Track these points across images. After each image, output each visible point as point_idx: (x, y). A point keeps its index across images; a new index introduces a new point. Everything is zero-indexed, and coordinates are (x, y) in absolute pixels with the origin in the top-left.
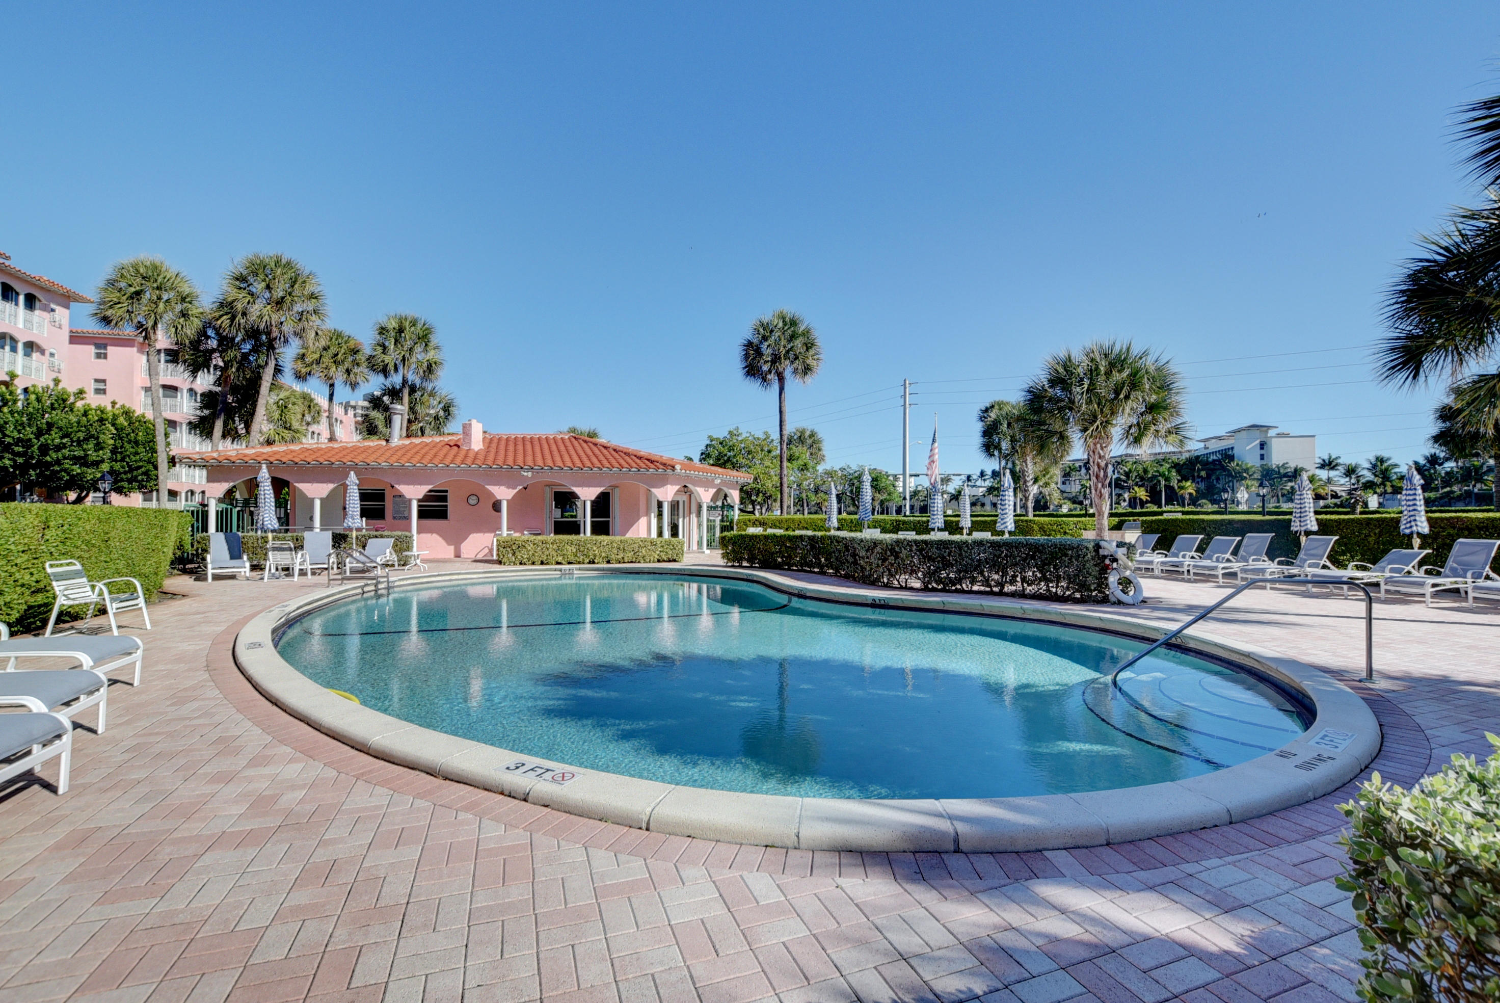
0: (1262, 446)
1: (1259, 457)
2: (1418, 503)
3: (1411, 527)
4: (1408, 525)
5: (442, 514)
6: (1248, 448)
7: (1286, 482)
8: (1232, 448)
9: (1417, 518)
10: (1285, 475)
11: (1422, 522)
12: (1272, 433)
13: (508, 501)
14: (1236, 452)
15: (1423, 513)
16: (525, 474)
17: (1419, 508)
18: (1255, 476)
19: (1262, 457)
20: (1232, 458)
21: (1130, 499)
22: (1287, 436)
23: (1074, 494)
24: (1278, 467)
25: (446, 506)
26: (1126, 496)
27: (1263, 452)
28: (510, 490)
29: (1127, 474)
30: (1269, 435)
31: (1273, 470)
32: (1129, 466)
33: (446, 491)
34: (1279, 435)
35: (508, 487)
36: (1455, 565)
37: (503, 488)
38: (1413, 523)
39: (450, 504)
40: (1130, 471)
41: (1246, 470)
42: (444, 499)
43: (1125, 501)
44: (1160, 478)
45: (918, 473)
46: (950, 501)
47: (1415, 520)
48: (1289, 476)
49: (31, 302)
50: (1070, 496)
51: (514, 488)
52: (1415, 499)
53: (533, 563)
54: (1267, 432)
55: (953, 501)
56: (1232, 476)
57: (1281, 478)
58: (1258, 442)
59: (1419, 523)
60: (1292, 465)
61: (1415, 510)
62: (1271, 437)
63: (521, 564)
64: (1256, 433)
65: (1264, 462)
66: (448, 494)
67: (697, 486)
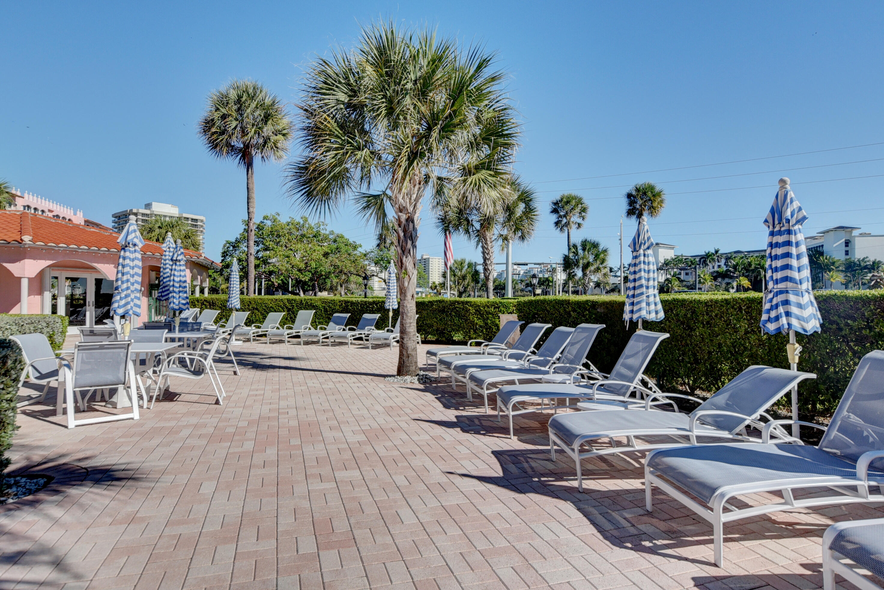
0: (847, 243)
1: (844, 253)
2: (794, 263)
3: (777, 318)
4: (773, 314)
6: (835, 245)
7: (867, 273)
8: (822, 246)
9: (792, 298)
10: (866, 267)
11: (800, 306)
12: (855, 233)
14: (825, 248)
15: (807, 285)
17: (796, 275)
18: (841, 268)
19: (847, 253)
20: (822, 254)
21: (737, 286)
22: (869, 235)
23: (692, 283)
24: (859, 260)
26: (735, 284)
27: (847, 249)
29: (735, 267)
30: (853, 235)
31: (855, 264)
32: (737, 260)
34: (862, 235)
36: (854, 419)
38: (781, 310)
40: (737, 264)
41: (833, 263)
43: (733, 288)
44: (761, 270)
45: (527, 262)
46: (595, 288)
47: (786, 302)
48: (868, 269)
50: (689, 284)
52: (788, 255)
54: (851, 232)
55: (597, 288)
56: (822, 268)
57: (861, 269)
58: (844, 240)
59: (794, 310)
60: (872, 259)
61: (786, 279)
62: (855, 236)
64: (842, 233)
65: (848, 257)
67: (98, 263)
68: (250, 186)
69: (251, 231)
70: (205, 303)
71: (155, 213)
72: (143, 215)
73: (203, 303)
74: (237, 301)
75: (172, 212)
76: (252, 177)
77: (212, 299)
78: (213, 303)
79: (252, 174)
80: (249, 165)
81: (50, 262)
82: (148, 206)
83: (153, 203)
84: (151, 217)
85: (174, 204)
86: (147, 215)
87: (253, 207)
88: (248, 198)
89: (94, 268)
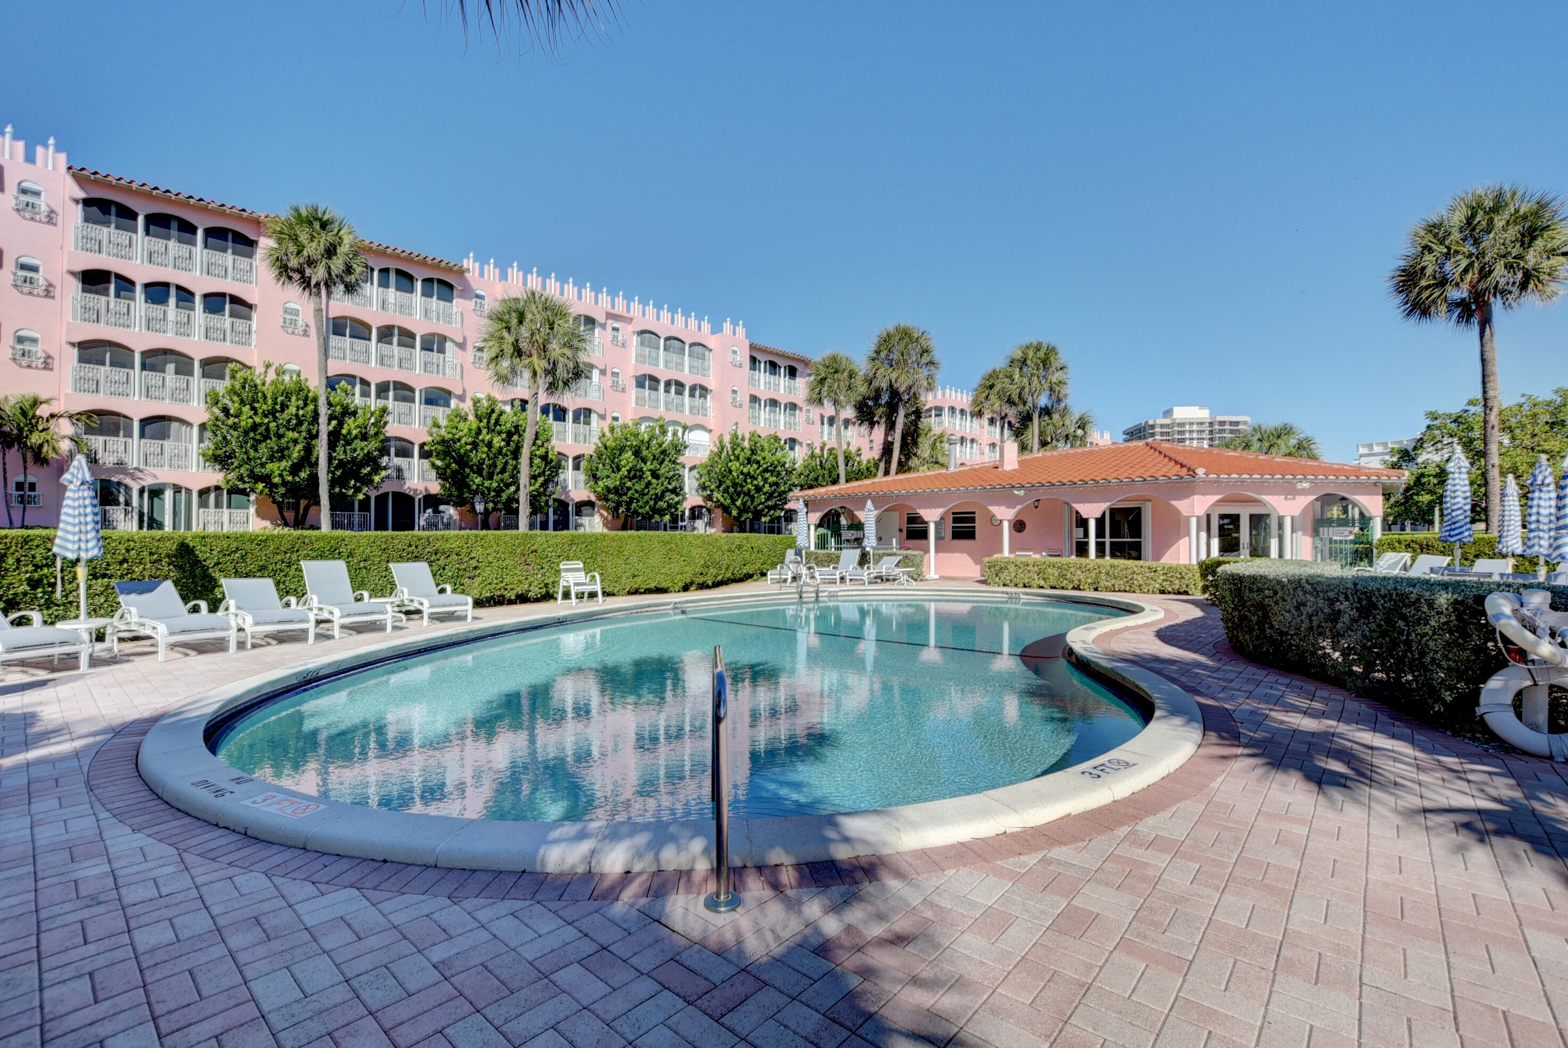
5: (969, 534)
13: (1009, 521)
16: (1016, 492)
25: (974, 527)
28: (1010, 510)
33: (974, 513)
35: (1008, 507)
37: (1003, 507)
39: (977, 525)
42: (973, 520)
49: (792, 372)
51: (1014, 508)
53: (1016, 585)
63: (1004, 585)
66: (976, 515)
67: (1266, 494)
68: (1488, 355)
69: (1493, 427)
70: (1413, 545)
71: (1177, 421)
72: (1162, 426)
73: (1409, 545)
74: (1517, 543)
75: (1200, 416)
76: (1491, 340)
77: (1426, 538)
78: (1428, 545)
79: (1492, 335)
80: (1485, 322)
81: (1218, 497)
82: (1168, 413)
83: (1175, 408)
84: (1173, 427)
85: (1202, 406)
86: (1167, 426)
87: (1495, 389)
88: (1484, 376)
89: (1258, 501)
